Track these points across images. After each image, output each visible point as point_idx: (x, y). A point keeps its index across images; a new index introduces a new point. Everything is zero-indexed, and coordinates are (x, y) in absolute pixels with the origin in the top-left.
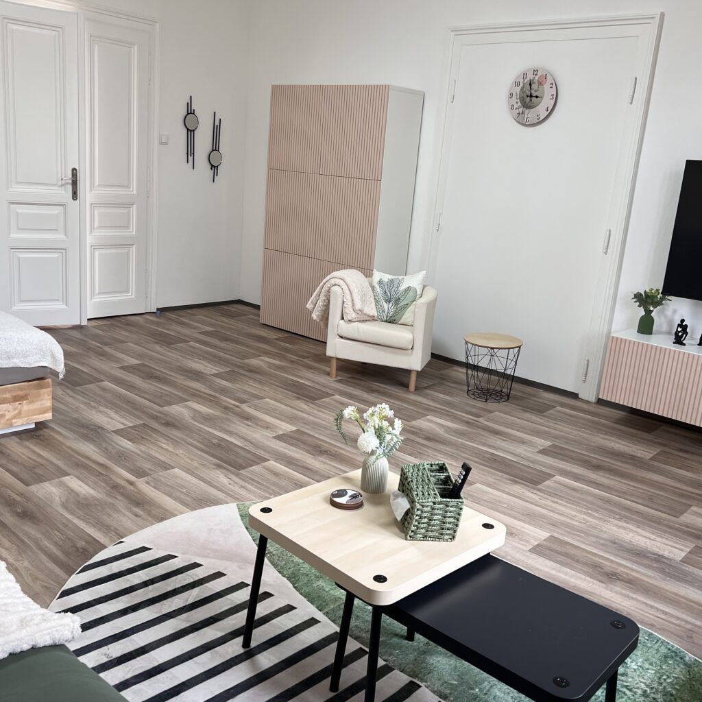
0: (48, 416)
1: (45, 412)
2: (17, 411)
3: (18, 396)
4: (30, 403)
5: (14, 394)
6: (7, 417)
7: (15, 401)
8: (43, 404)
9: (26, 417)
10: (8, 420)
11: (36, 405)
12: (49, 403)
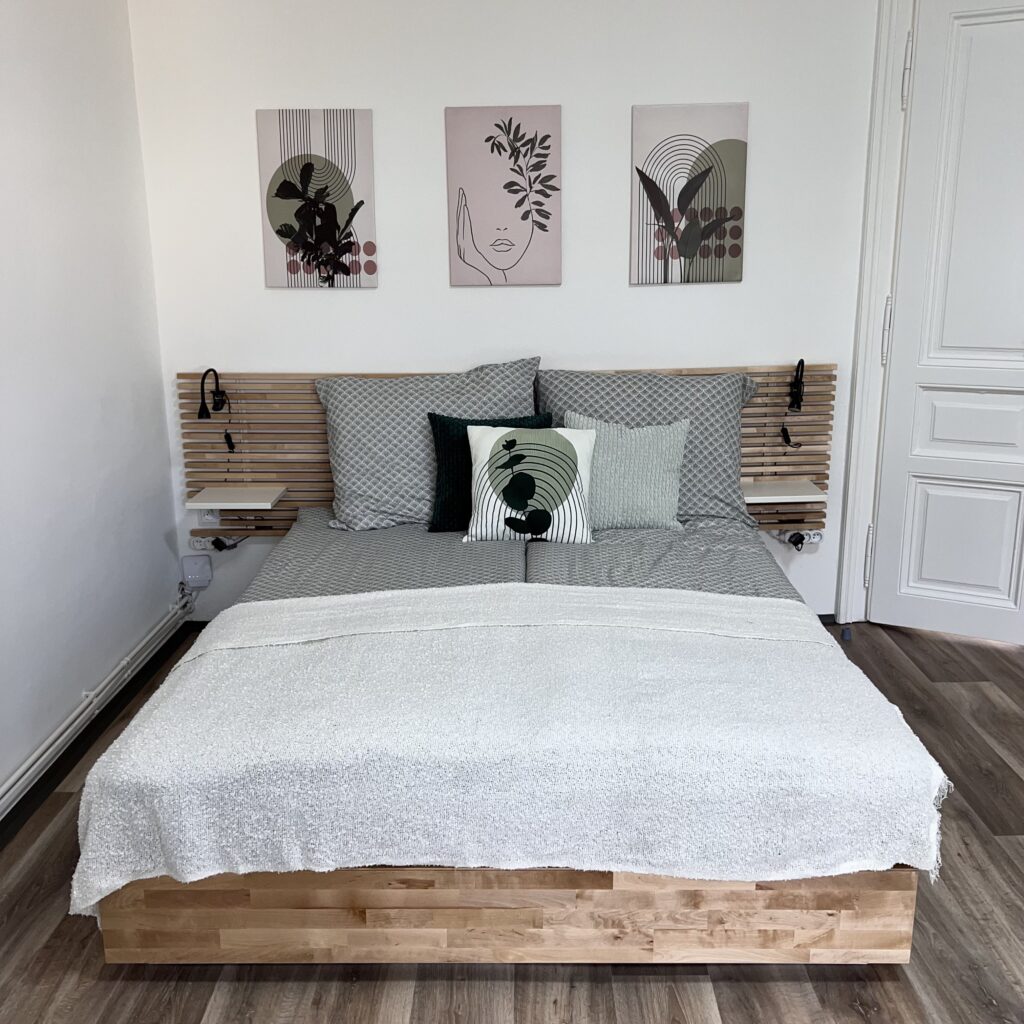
0: (901, 955)
1: (892, 944)
2: (821, 931)
3: (828, 895)
4: (857, 916)
5: (820, 891)
6: (797, 940)
7: (819, 907)
8: (890, 925)
9: (842, 947)
10: (798, 946)
11: (874, 925)
12: (906, 926)
